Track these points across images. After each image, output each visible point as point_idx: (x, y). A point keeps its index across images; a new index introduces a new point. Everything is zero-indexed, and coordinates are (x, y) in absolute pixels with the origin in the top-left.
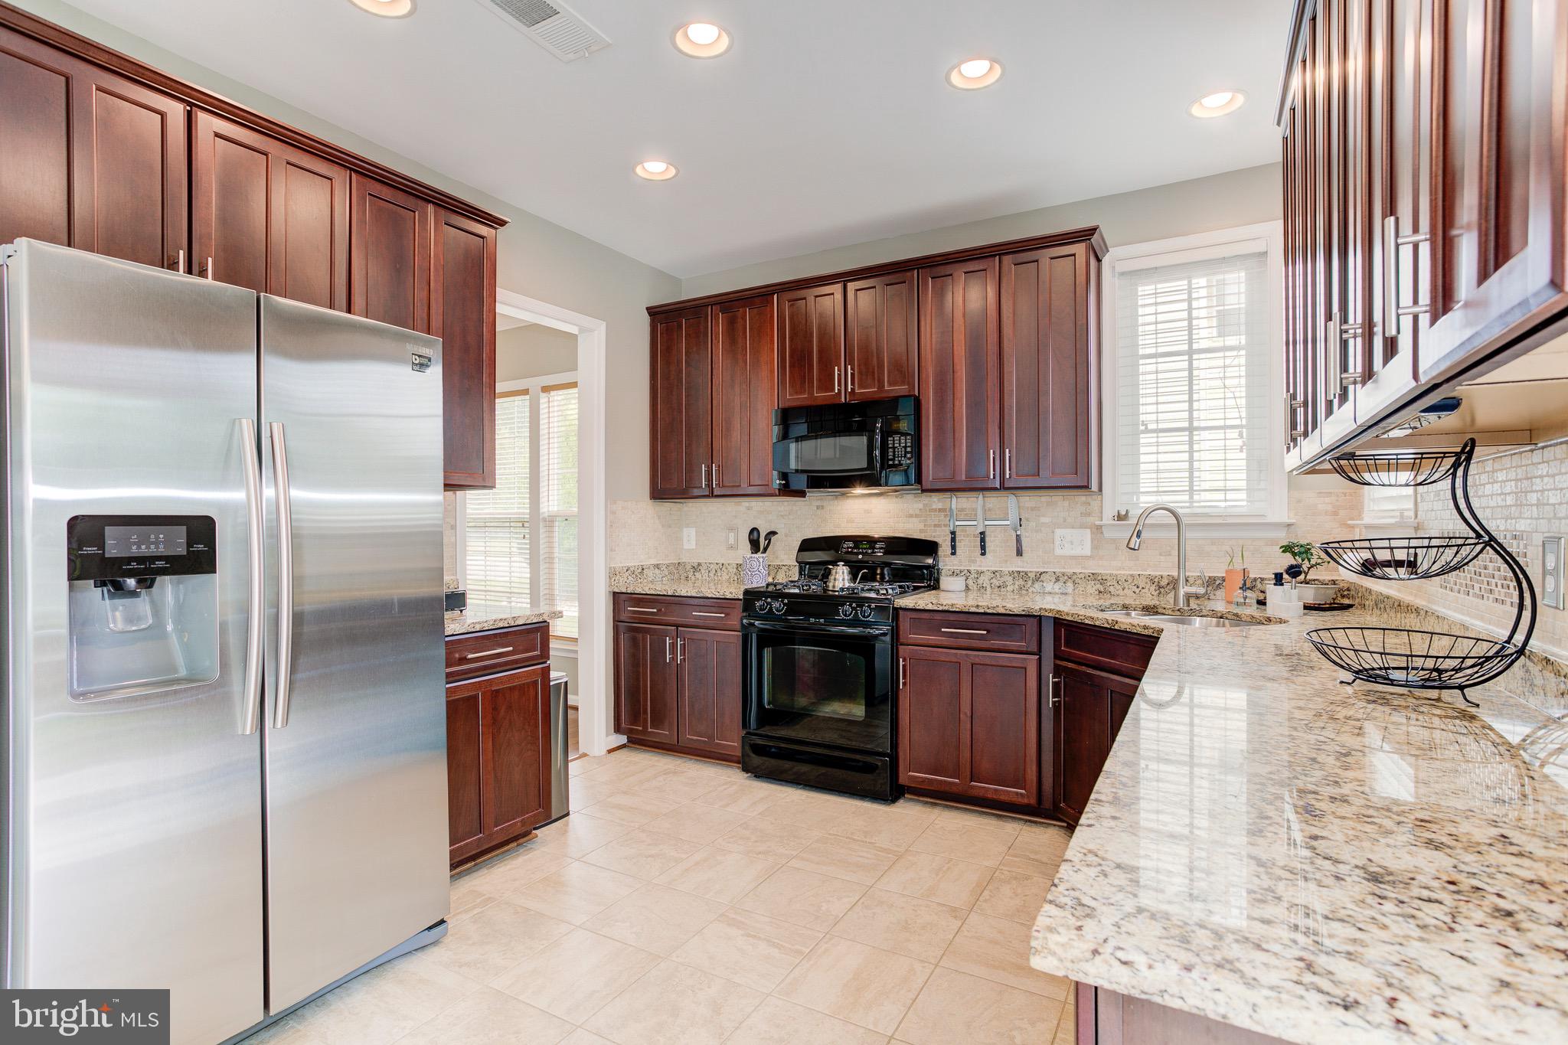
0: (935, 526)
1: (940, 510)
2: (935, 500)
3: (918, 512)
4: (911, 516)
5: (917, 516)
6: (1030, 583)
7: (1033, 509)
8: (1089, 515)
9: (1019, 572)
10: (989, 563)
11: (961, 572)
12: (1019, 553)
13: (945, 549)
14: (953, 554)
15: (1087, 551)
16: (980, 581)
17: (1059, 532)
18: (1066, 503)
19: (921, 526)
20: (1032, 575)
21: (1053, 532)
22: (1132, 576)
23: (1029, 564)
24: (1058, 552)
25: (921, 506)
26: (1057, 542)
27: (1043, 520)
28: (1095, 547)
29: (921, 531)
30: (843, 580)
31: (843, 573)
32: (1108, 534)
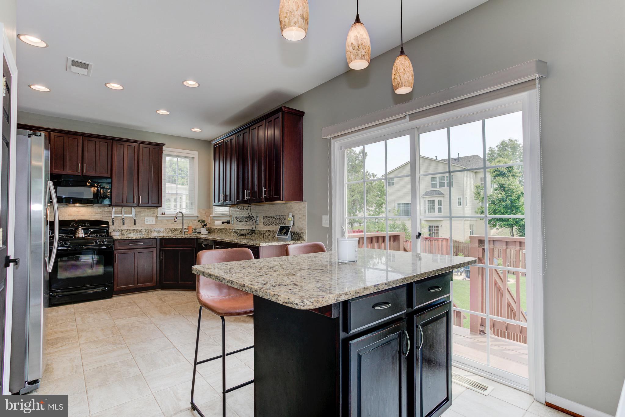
0: (106, 216)
1: (108, 212)
2: (106, 208)
3: (100, 212)
4: (97, 213)
5: (99, 213)
6: (138, 232)
7: (139, 212)
8: (154, 214)
9: (135, 229)
10: (125, 227)
11: (116, 230)
12: (135, 224)
13: (111, 223)
14: (113, 225)
15: (154, 223)
16: (122, 233)
17: (146, 218)
18: (148, 211)
19: (101, 217)
20: (139, 230)
21: (145, 218)
22: (165, 229)
23: (138, 227)
24: (146, 223)
25: (101, 210)
26: (146, 221)
27: (142, 215)
28: (156, 222)
29: (101, 218)
30: (82, 234)
31: (82, 232)
32: (159, 218)
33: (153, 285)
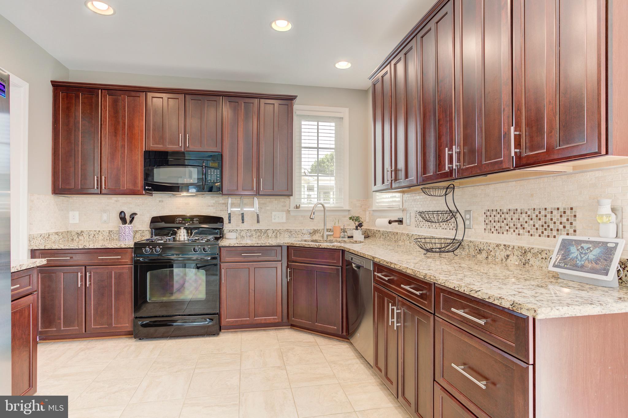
0: (221, 210)
1: (223, 204)
2: (221, 199)
3: (212, 204)
4: (209, 206)
5: (212, 206)
6: (263, 234)
7: (263, 204)
8: (285, 206)
9: (258, 230)
10: (245, 226)
11: (233, 230)
12: (258, 222)
13: (226, 220)
14: (230, 222)
15: (284, 220)
16: (242, 234)
17: (274, 213)
18: (277, 202)
19: (214, 211)
20: (263, 231)
21: (271, 213)
22: (301, 229)
23: (262, 226)
24: (273, 221)
25: (214, 202)
26: (273, 217)
27: (267, 208)
28: (287, 219)
29: (214, 213)
30: (184, 236)
31: (184, 232)
32: (292, 214)
33: (277, 321)
